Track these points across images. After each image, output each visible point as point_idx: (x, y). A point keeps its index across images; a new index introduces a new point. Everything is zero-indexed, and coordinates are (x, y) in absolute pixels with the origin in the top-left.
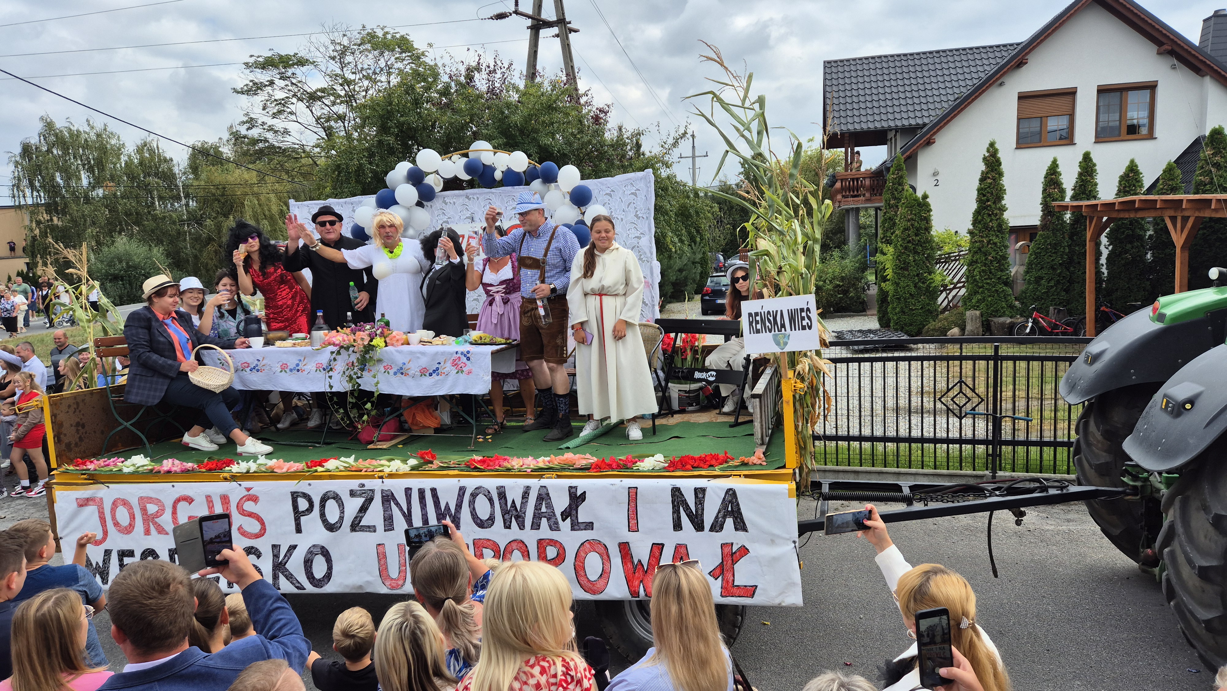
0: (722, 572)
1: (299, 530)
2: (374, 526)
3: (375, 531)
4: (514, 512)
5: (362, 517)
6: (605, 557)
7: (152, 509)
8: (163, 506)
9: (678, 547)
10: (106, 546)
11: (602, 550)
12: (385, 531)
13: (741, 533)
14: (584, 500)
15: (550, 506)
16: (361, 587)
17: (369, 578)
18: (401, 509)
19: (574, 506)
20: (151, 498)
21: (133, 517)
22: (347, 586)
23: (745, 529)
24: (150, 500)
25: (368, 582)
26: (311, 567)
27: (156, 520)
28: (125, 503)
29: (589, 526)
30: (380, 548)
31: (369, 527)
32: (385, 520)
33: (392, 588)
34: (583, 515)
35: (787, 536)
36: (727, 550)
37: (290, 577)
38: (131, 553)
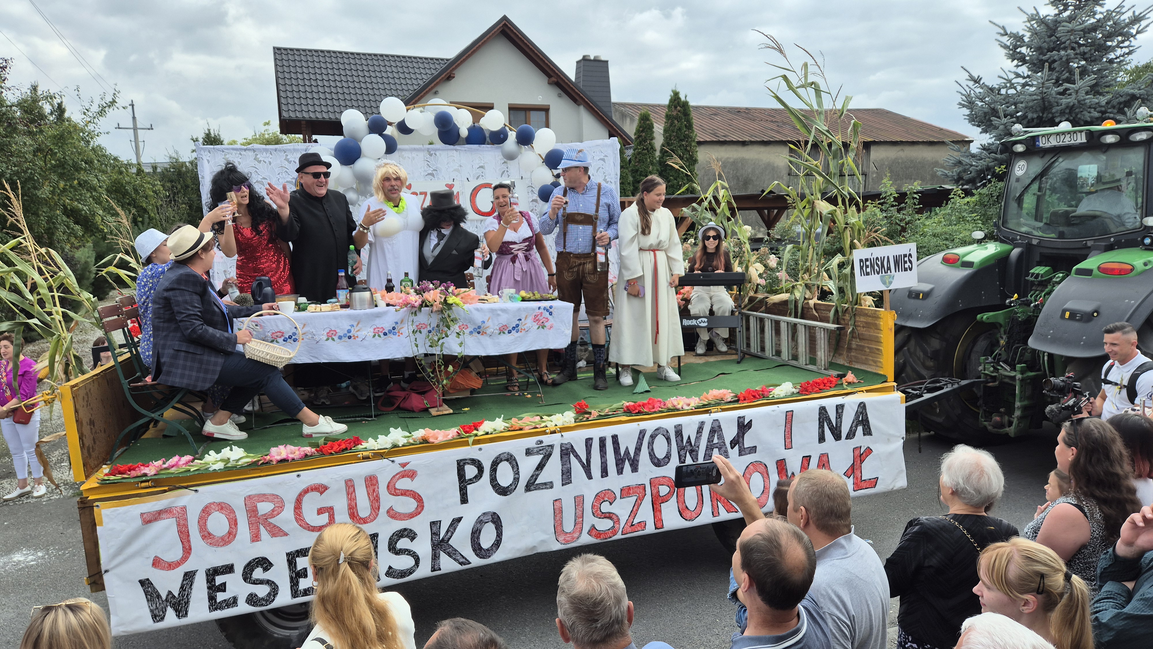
0: (853, 472)
1: (464, 500)
2: (551, 482)
3: (552, 487)
4: (689, 448)
5: (538, 475)
6: (765, 475)
7: (264, 508)
8: (282, 501)
9: (822, 456)
10: (187, 567)
11: (762, 468)
12: (563, 485)
13: (867, 437)
14: (750, 427)
15: (721, 437)
16: (534, 547)
17: (544, 537)
18: (580, 461)
19: (741, 434)
20: (264, 495)
21: (234, 523)
22: (518, 550)
23: (870, 434)
24: (263, 497)
25: (543, 541)
26: (478, 538)
27: (270, 520)
28: (223, 507)
29: (753, 449)
30: (557, 503)
31: (545, 484)
32: (563, 474)
33: (567, 542)
34: (748, 441)
35: (898, 434)
36: (857, 452)
37: (453, 553)
38: (229, 569)
